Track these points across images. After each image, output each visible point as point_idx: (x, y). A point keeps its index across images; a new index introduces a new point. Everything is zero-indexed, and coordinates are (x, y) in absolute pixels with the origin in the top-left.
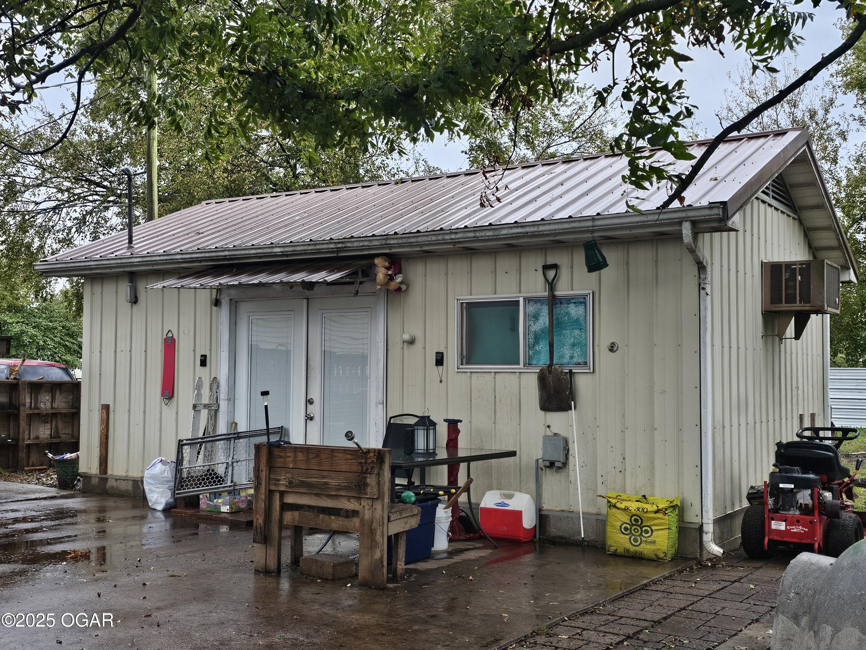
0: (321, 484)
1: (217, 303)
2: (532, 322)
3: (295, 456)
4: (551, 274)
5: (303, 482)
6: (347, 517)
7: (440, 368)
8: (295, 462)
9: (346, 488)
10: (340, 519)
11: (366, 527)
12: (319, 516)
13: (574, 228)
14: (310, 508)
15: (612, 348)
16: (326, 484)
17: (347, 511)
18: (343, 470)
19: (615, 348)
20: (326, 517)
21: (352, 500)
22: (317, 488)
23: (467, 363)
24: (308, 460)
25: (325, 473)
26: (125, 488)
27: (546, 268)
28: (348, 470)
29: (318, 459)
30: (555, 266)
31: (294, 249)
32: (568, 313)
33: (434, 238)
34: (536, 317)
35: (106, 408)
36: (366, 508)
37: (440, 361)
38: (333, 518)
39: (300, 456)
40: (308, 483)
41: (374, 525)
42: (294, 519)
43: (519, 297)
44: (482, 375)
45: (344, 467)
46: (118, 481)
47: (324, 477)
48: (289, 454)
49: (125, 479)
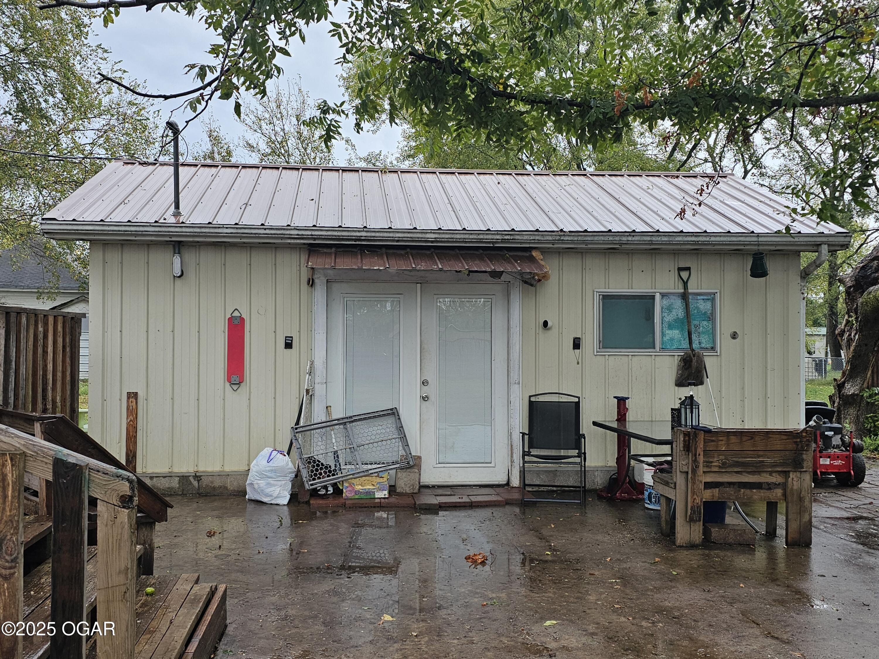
0: (757, 463)
1: (311, 283)
2: (666, 314)
3: (728, 440)
4: (684, 275)
5: (737, 462)
6: (770, 489)
7: (577, 351)
8: (728, 445)
9: (782, 465)
10: (762, 491)
11: (795, 496)
12: (740, 491)
13: (740, 241)
14: (730, 484)
15: (734, 336)
16: (763, 462)
17: (768, 484)
18: (779, 449)
19: (736, 336)
20: (748, 492)
21: (774, 474)
22: (753, 466)
23: (603, 348)
24: (741, 442)
25: (761, 453)
26: (167, 486)
27: (680, 269)
28: (782, 449)
29: (752, 441)
30: (688, 269)
31: (453, 236)
32: (697, 308)
33: (611, 238)
34: (669, 309)
35: (133, 396)
36: (795, 479)
37: (577, 344)
38: (755, 491)
39: (733, 439)
40: (743, 463)
41: (803, 493)
42: (713, 496)
43: (655, 293)
44: (620, 357)
45: (778, 446)
46: (155, 479)
47: (759, 456)
48: (721, 438)
49: (169, 476)
